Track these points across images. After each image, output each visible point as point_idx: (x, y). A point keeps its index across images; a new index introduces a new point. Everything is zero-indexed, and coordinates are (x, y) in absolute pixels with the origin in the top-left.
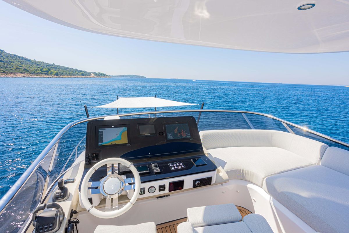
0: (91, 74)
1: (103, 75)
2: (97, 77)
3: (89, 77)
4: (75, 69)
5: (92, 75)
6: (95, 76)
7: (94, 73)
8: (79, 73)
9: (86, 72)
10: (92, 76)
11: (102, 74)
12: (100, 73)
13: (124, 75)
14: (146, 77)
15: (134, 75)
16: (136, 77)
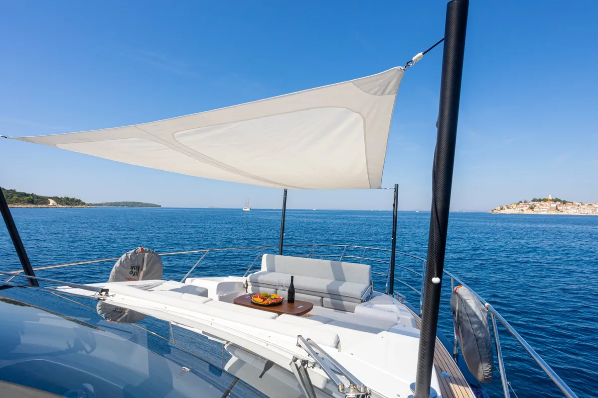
0: (49, 199)
1: (77, 201)
2: (64, 207)
3: (44, 206)
4: (12, 190)
5: (52, 202)
6: (57, 204)
7: (57, 199)
8: (20, 199)
9: (38, 197)
10: (51, 204)
11: (73, 200)
12: (68, 199)
13: (114, 203)
14: (160, 206)
15: (136, 203)
16: (140, 205)
